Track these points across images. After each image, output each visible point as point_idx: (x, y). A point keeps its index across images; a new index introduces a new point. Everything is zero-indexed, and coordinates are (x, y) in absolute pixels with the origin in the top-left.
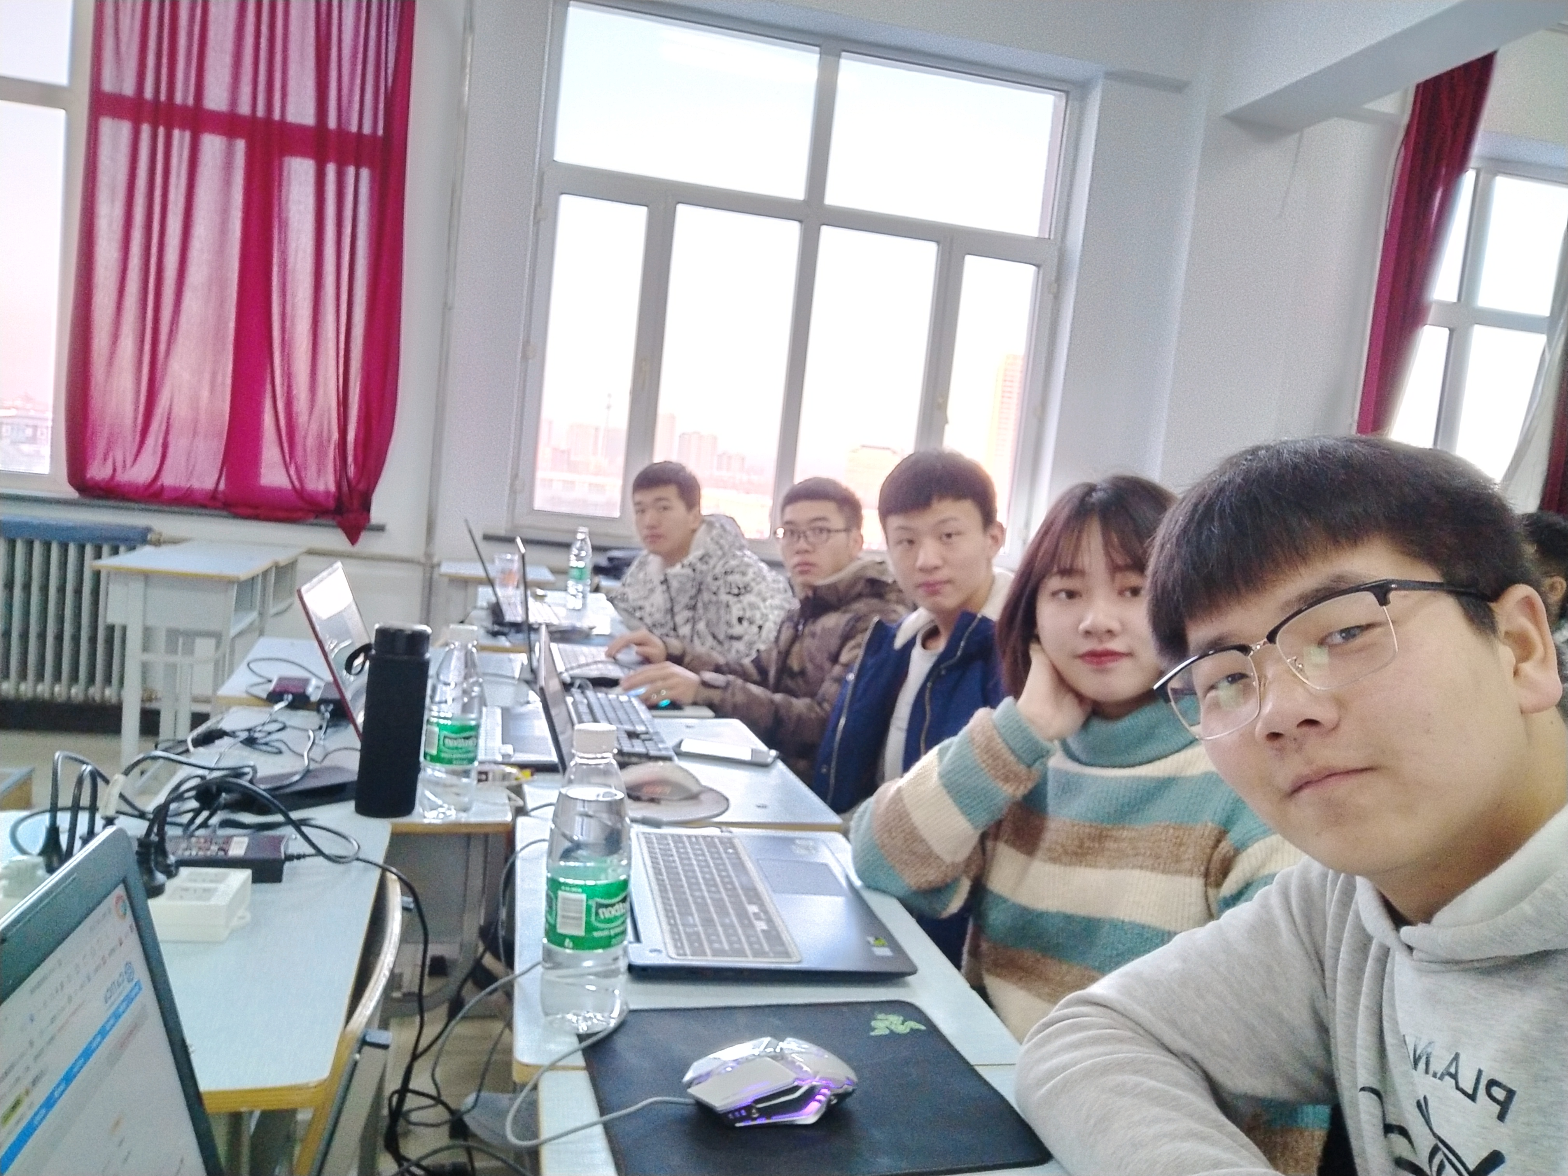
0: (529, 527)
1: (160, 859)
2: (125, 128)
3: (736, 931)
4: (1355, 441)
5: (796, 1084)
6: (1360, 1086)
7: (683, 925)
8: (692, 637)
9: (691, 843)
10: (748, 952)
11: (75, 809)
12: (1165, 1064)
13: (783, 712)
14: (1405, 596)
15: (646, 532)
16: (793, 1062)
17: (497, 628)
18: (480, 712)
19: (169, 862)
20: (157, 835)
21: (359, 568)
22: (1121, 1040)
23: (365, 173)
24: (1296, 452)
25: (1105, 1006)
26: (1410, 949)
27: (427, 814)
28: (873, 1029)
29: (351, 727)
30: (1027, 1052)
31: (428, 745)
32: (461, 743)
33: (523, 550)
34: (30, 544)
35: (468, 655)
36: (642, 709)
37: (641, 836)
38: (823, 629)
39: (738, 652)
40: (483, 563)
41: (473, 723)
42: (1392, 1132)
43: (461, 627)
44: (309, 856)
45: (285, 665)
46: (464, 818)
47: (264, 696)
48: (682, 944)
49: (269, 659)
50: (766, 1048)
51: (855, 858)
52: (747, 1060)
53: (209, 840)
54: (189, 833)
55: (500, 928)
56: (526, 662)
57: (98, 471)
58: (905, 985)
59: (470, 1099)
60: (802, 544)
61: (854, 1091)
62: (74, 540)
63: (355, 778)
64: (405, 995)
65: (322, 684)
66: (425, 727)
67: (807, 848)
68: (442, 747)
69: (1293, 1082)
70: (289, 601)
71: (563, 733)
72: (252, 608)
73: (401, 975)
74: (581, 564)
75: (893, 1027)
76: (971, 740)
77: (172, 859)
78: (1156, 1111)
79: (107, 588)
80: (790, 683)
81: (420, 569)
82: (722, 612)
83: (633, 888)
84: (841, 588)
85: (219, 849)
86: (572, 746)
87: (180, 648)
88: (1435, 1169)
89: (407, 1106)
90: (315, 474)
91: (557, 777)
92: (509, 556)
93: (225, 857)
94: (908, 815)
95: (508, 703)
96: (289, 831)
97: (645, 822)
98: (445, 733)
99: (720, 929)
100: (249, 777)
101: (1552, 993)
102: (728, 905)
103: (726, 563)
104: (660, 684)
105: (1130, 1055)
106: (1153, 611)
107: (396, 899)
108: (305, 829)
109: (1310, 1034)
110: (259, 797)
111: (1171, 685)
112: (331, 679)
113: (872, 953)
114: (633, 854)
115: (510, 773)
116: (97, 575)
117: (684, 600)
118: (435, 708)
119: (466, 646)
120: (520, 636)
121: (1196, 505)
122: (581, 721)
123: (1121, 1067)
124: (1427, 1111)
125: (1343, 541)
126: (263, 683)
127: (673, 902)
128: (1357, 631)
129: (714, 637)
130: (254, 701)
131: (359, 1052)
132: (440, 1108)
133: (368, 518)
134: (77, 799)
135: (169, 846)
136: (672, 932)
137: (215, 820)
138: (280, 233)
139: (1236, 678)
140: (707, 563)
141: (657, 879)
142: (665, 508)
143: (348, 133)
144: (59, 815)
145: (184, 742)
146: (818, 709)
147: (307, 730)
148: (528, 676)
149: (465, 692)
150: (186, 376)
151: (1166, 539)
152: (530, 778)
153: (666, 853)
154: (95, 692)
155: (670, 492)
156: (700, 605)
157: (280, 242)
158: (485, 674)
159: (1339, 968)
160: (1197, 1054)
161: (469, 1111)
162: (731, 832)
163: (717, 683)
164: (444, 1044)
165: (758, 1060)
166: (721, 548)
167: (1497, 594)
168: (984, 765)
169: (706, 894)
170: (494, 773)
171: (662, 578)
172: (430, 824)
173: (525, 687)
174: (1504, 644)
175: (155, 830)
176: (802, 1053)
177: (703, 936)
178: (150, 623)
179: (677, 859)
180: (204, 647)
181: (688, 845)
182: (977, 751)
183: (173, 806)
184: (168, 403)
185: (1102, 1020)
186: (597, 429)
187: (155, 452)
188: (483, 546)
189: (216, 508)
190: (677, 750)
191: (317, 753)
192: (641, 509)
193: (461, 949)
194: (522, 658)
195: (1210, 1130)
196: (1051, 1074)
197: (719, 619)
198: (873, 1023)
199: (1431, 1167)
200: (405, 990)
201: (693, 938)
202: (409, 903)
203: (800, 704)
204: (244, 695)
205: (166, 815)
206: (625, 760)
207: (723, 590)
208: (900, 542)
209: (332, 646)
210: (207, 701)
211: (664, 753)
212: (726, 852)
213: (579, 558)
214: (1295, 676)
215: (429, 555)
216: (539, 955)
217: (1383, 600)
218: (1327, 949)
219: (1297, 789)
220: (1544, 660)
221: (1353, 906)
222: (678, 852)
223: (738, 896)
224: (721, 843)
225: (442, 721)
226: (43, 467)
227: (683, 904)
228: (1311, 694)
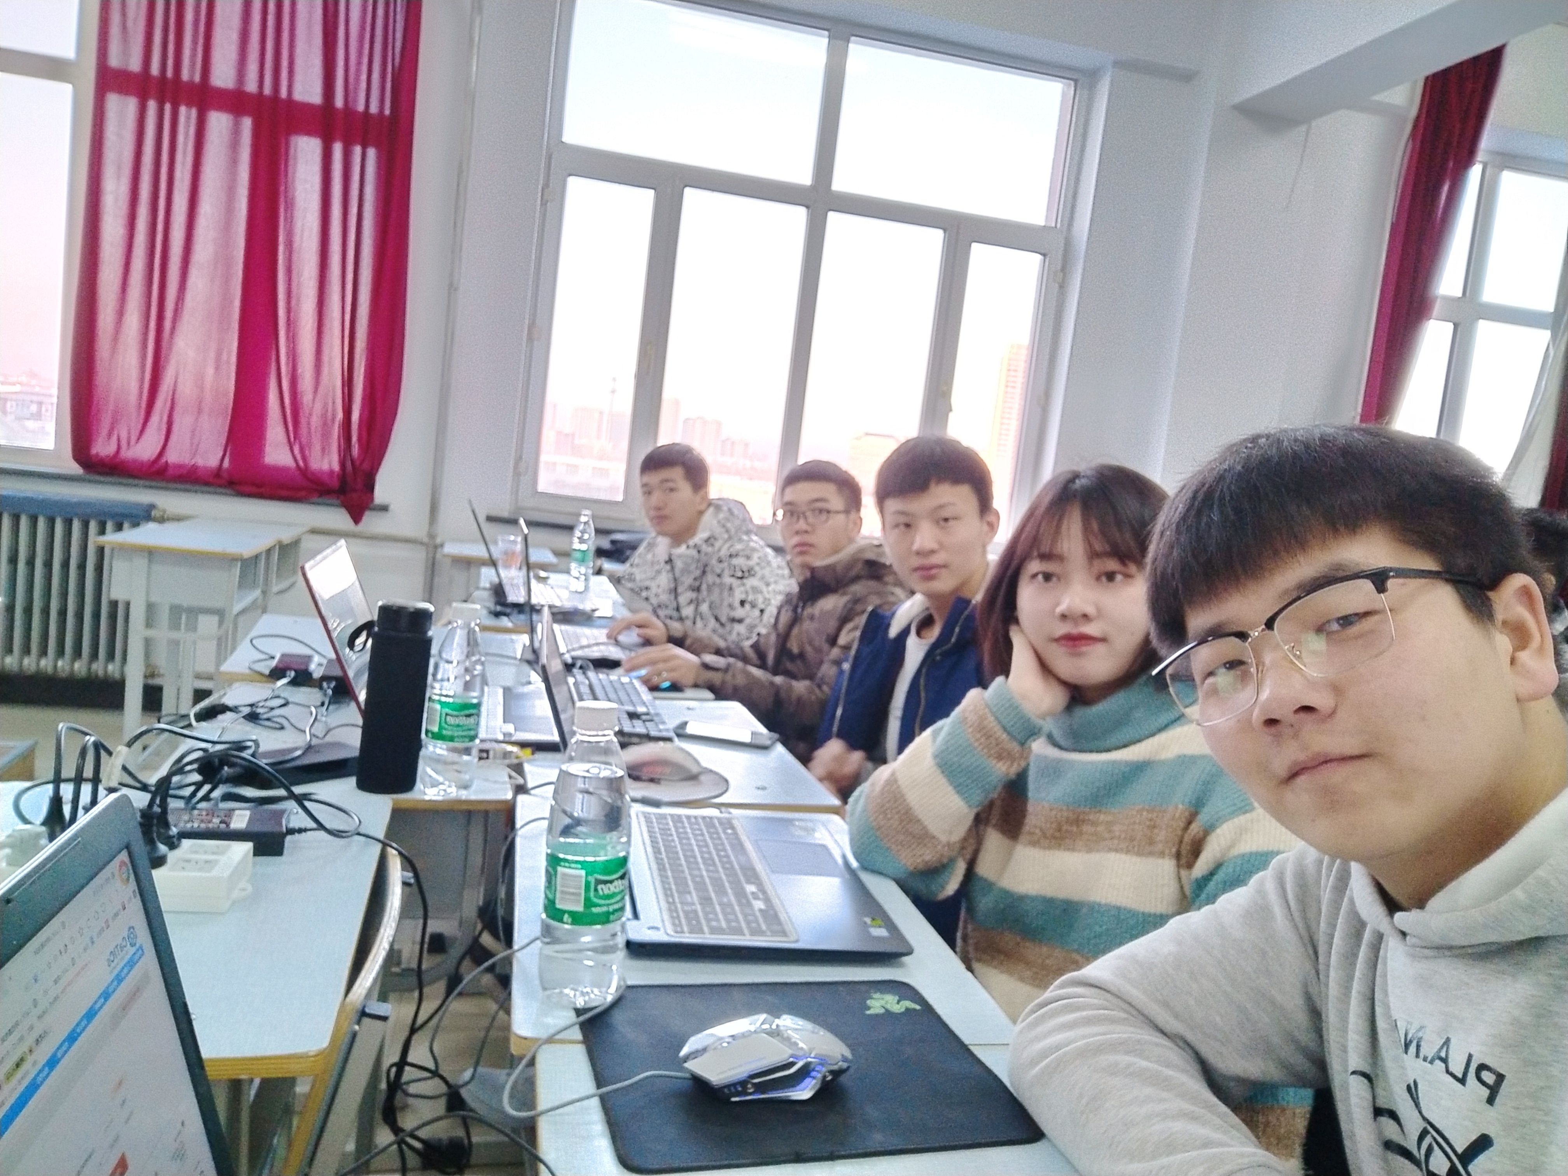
0: (533, 509)
1: (162, 831)
2: (131, 104)
3: (733, 909)
4: (1358, 430)
5: (791, 1060)
6: (1351, 1069)
7: (681, 903)
8: (695, 618)
9: (690, 823)
10: (746, 931)
11: (78, 780)
12: (1157, 1045)
13: (783, 695)
14: (1403, 585)
15: (653, 513)
16: (788, 1039)
17: (499, 608)
18: (482, 691)
19: (171, 833)
20: (159, 806)
21: (364, 548)
22: (1112, 1021)
23: (372, 153)
24: (1296, 440)
25: (1100, 988)
26: (1404, 934)
27: (427, 790)
28: (869, 1008)
29: (353, 705)
30: (1021, 1032)
31: (431, 721)
32: (463, 721)
33: (526, 531)
34: (34, 520)
35: (470, 633)
36: (643, 690)
37: (640, 816)
38: (822, 610)
39: (738, 634)
40: (486, 545)
41: (475, 701)
42: (1382, 1115)
43: (465, 605)
44: (310, 830)
45: (286, 641)
46: (464, 795)
47: (267, 672)
48: (680, 921)
49: (272, 636)
50: (762, 1024)
51: (852, 840)
52: (743, 1035)
53: (211, 813)
54: (190, 805)
55: (499, 904)
56: (528, 643)
57: (103, 448)
58: (901, 965)
59: (467, 1075)
60: (802, 525)
61: (848, 1068)
62: (76, 514)
63: (356, 753)
64: (404, 970)
65: (325, 662)
66: (426, 704)
67: (806, 829)
68: (443, 724)
69: (1284, 1065)
70: (291, 580)
71: (565, 711)
72: (254, 585)
73: (400, 952)
74: (584, 547)
75: (888, 1007)
76: (963, 720)
77: (174, 831)
78: (1148, 1091)
79: (111, 564)
80: (789, 665)
81: (424, 548)
82: (726, 593)
83: (631, 865)
84: (839, 568)
85: (221, 822)
86: (573, 723)
87: (183, 626)
88: (1423, 1152)
89: (405, 1078)
90: (319, 453)
91: (557, 756)
92: (512, 538)
93: (227, 830)
94: (903, 796)
95: (509, 683)
96: (291, 805)
97: (645, 801)
98: (447, 710)
99: (718, 908)
100: (250, 751)
101: (1543, 978)
102: (727, 884)
103: (732, 546)
104: (661, 666)
105: (1125, 1036)
106: (1152, 598)
107: (396, 874)
108: (307, 804)
109: (1302, 1018)
110: (261, 770)
111: (1169, 672)
112: (333, 656)
113: (868, 932)
114: (633, 831)
115: (511, 752)
116: (101, 550)
117: (688, 581)
118: (437, 685)
119: (469, 624)
120: (522, 617)
121: (1196, 492)
122: (581, 699)
123: (1113, 1047)
124: (1417, 1095)
125: (1342, 529)
126: (266, 660)
127: (671, 880)
128: (1356, 618)
129: (717, 619)
130: (256, 677)
131: (359, 1022)
132: (437, 1080)
133: (372, 499)
134: (80, 770)
135: (171, 818)
136: (670, 910)
137: (216, 794)
138: (286, 211)
139: (1233, 664)
140: (712, 545)
141: (656, 858)
142: (672, 490)
143: (355, 113)
144: (63, 786)
145: (186, 716)
146: (817, 691)
147: (309, 707)
148: (530, 656)
149: (467, 670)
150: (191, 354)
151: (1166, 526)
152: (531, 757)
153: (665, 831)
154: (98, 667)
155: (676, 474)
156: (704, 587)
157: (286, 219)
158: (487, 654)
159: (1333, 952)
160: (1190, 1037)
161: (467, 1083)
162: (730, 813)
163: (716, 666)
164: (441, 1018)
165: (754, 1035)
166: (727, 531)
167: (1495, 583)
168: (976, 744)
169: (705, 873)
170: (494, 750)
171: (667, 559)
172: (430, 801)
173: (526, 667)
174: (1501, 632)
175: (158, 801)
176: (797, 1029)
177: (701, 914)
178: (153, 599)
179: (676, 839)
180: (207, 624)
181: (687, 825)
182: (970, 730)
183: (175, 779)
184: (172, 382)
185: (1096, 1001)
186: (601, 413)
187: (159, 429)
188: (487, 528)
189: (220, 486)
190: (680, 731)
191: (319, 730)
192: (648, 491)
193: (460, 926)
194: (525, 639)
195: (1202, 1110)
196: (1044, 1054)
197: (722, 600)
198: (868, 1002)
199: (1419, 1148)
200: (403, 966)
201: (691, 916)
202: (409, 878)
203: (800, 687)
204: (247, 671)
205: (168, 788)
206: (626, 740)
207: (727, 573)
208: (897, 526)
209: (335, 625)
210: (210, 678)
211: (665, 734)
212: (725, 833)
213: (582, 540)
214: (1292, 662)
215: (432, 536)
216: (537, 930)
217: (1381, 588)
218: (1321, 934)
219: (1293, 775)
220: (1541, 649)
221: (1348, 892)
222: (677, 831)
223: (736, 875)
224: (721, 823)
225: (443, 699)
226: (48, 443)
227: (681, 883)
228: (1308, 681)
